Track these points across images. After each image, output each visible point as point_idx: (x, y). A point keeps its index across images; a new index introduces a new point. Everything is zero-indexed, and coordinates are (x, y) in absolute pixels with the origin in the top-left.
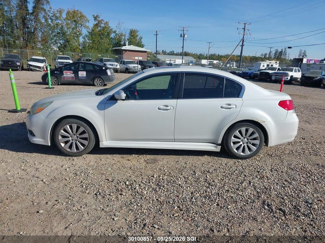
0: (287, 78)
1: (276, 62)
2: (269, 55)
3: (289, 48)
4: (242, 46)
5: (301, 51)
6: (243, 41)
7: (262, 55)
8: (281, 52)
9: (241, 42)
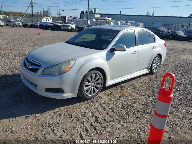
0: (70, 28)
1: (51, 18)
2: (40, 13)
3: (62, 10)
4: (32, 7)
5: (57, 12)
6: (32, 4)
7: (36, 13)
8: (47, 12)
9: (31, 4)
